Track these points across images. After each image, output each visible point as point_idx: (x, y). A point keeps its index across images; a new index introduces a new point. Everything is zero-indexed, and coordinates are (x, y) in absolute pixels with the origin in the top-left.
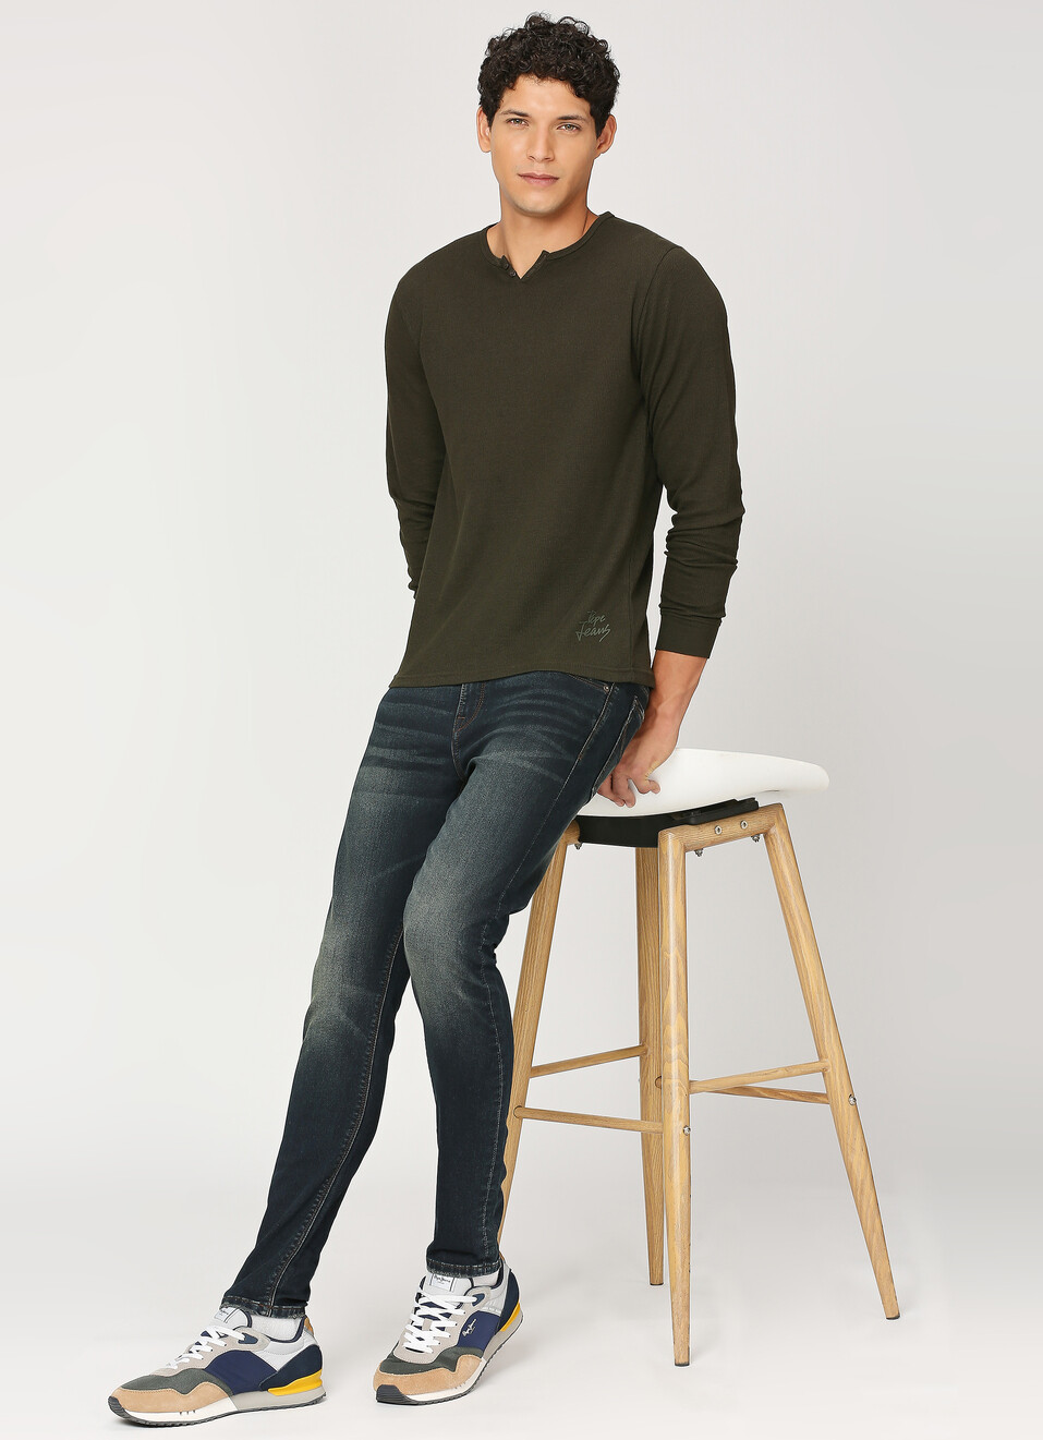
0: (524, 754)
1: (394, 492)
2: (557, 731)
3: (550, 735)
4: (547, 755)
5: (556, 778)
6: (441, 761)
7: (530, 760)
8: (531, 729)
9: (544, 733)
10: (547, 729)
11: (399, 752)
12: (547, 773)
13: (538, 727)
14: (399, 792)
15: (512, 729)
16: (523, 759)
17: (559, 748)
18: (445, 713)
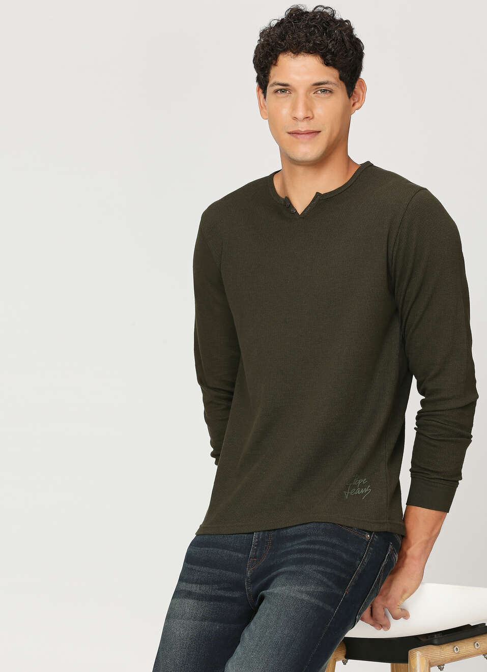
0: (303, 588)
1: (201, 381)
2: (328, 570)
3: (323, 573)
4: (321, 589)
5: (328, 608)
6: (237, 594)
7: (308, 593)
8: (308, 569)
9: (319, 572)
10: (321, 568)
11: (203, 587)
12: (321, 604)
13: (314, 567)
14: (203, 619)
15: (293, 568)
16: (302, 592)
17: (330, 583)
18: (240, 555)
